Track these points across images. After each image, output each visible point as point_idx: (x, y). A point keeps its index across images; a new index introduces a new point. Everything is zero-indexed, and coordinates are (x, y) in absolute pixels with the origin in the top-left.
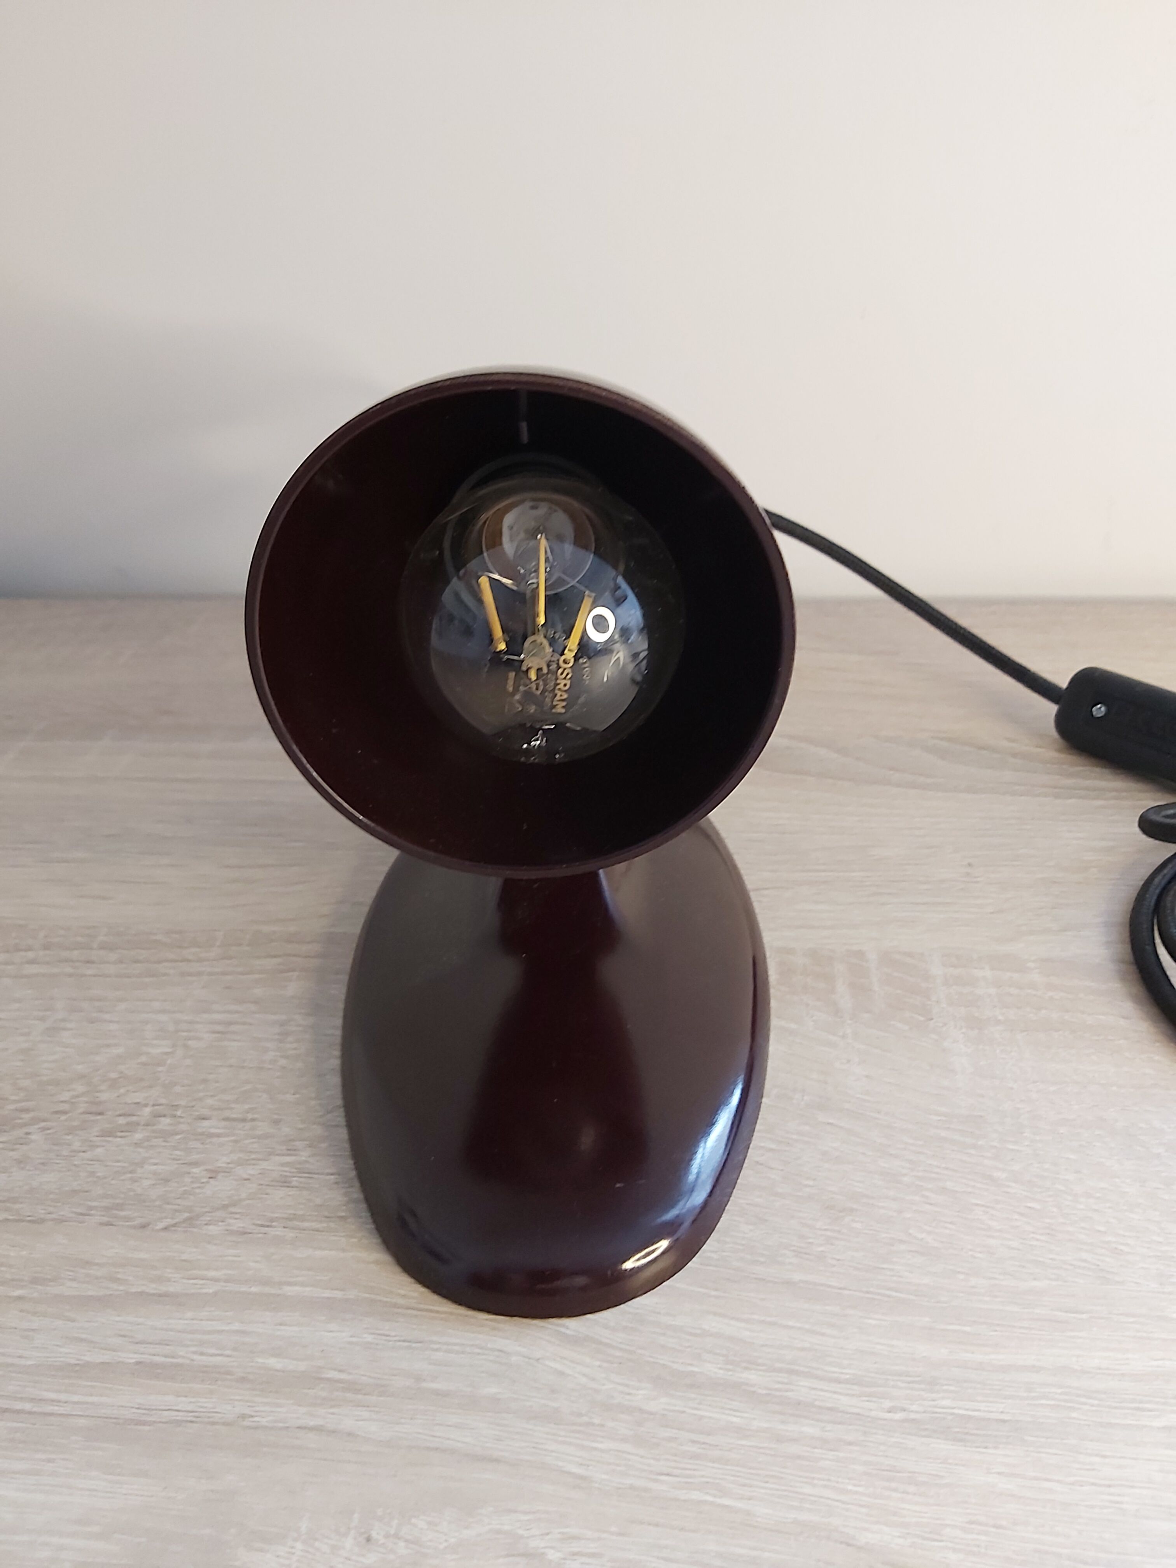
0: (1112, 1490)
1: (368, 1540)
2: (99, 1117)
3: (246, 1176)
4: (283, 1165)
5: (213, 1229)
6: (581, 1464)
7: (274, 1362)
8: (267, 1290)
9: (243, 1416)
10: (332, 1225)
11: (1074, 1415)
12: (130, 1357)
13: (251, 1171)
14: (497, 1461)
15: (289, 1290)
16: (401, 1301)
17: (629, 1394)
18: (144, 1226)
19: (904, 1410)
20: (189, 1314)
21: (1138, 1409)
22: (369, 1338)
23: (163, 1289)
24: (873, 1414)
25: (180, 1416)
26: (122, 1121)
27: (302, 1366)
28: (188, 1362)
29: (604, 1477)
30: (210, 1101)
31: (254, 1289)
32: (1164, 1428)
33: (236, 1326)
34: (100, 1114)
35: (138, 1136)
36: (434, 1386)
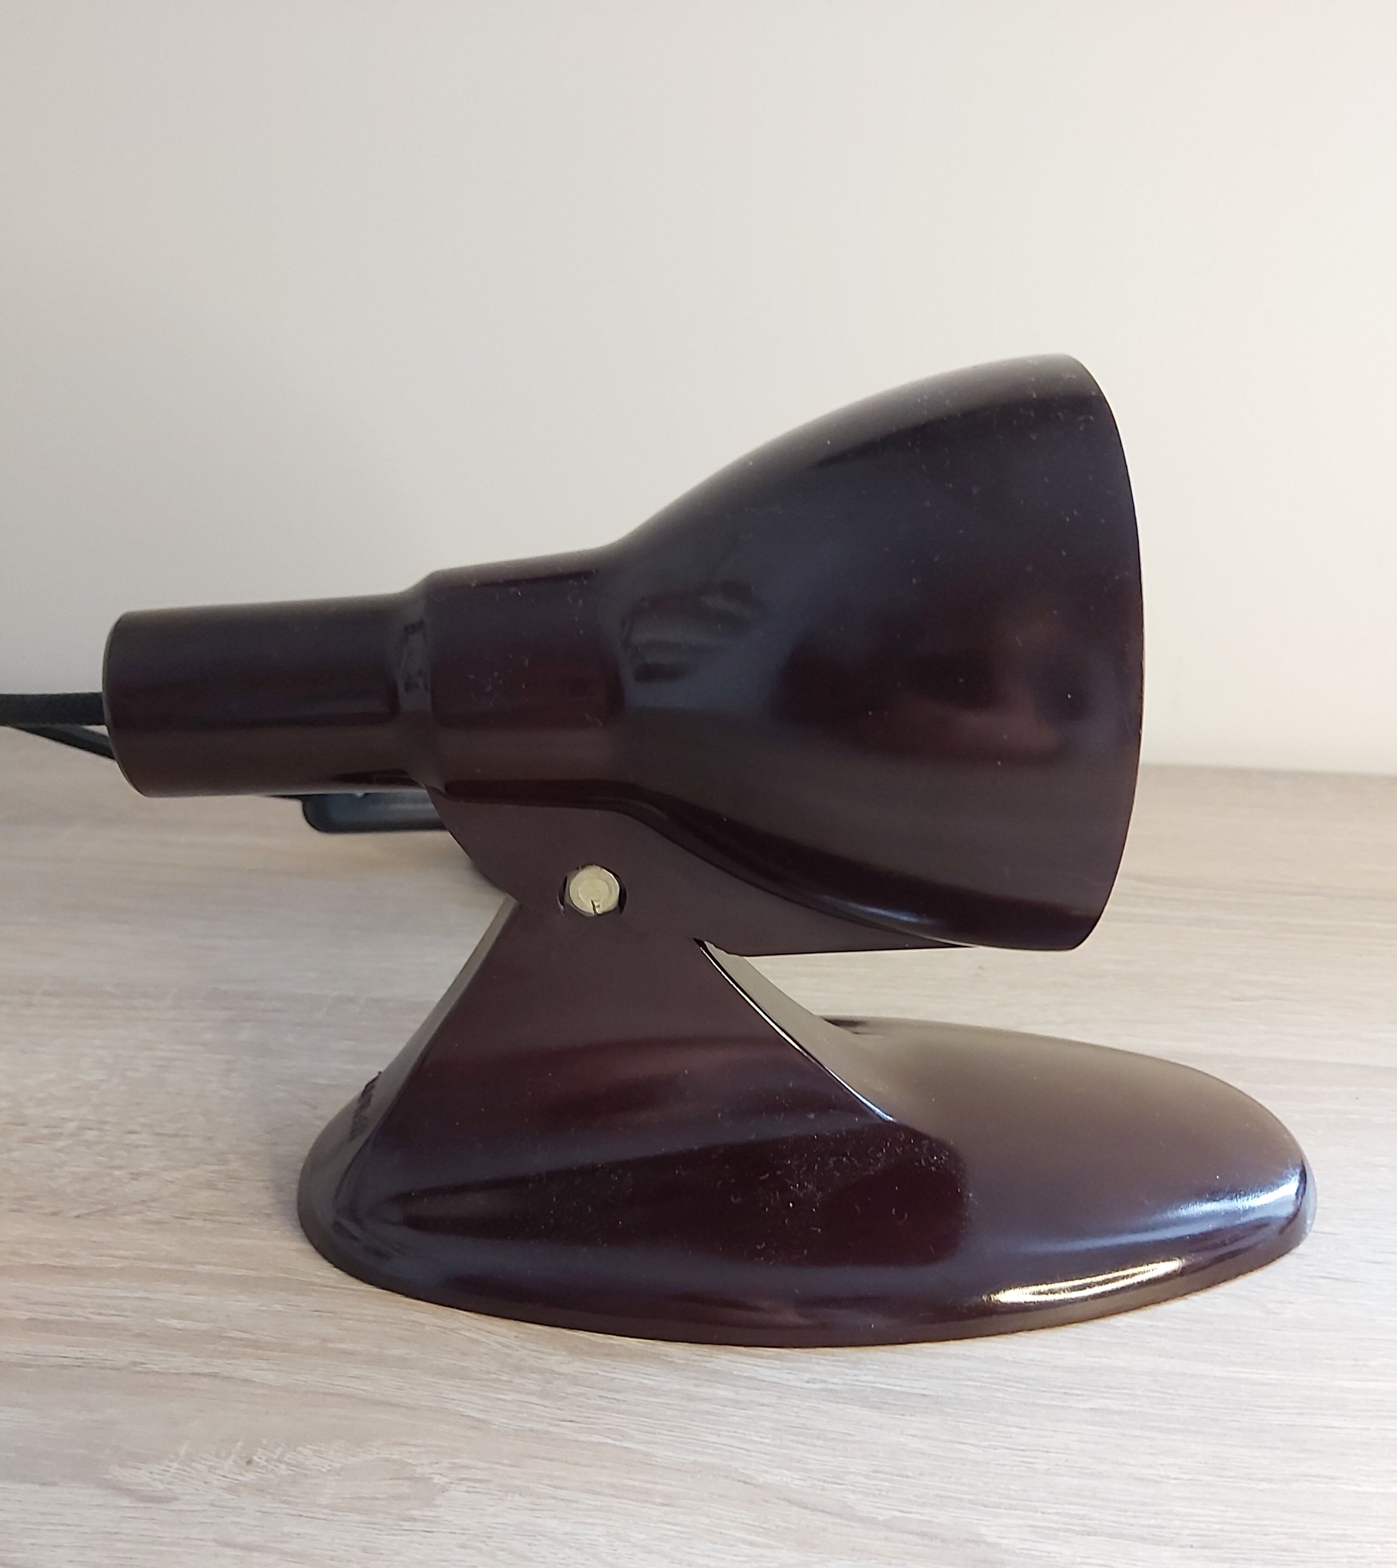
0: (1026, 1453)
1: (249, 1462)
2: (21, 1128)
3: (170, 1179)
4: (211, 1172)
5: (129, 1218)
6: (482, 1411)
7: (174, 1323)
8: (179, 1267)
9: (135, 1364)
10: (256, 1220)
11: (1000, 1395)
12: (24, 1315)
13: (177, 1175)
14: (397, 1405)
15: (200, 1268)
16: (317, 1280)
17: (541, 1358)
18: (55, 1214)
19: (824, 1382)
20: (92, 1283)
21: (1065, 1393)
22: (278, 1307)
23: (67, 1262)
24: (791, 1383)
25: (66, 1362)
26: (45, 1131)
27: (205, 1327)
28: (84, 1320)
29: (504, 1421)
30: (142, 1120)
31: (165, 1266)
32: (1091, 1409)
33: (141, 1294)
34: (23, 1124)
35: (60, 1144)
36: (341, 1346)
